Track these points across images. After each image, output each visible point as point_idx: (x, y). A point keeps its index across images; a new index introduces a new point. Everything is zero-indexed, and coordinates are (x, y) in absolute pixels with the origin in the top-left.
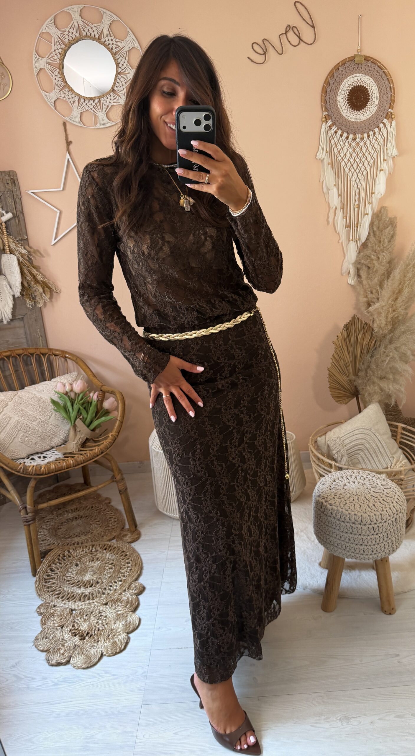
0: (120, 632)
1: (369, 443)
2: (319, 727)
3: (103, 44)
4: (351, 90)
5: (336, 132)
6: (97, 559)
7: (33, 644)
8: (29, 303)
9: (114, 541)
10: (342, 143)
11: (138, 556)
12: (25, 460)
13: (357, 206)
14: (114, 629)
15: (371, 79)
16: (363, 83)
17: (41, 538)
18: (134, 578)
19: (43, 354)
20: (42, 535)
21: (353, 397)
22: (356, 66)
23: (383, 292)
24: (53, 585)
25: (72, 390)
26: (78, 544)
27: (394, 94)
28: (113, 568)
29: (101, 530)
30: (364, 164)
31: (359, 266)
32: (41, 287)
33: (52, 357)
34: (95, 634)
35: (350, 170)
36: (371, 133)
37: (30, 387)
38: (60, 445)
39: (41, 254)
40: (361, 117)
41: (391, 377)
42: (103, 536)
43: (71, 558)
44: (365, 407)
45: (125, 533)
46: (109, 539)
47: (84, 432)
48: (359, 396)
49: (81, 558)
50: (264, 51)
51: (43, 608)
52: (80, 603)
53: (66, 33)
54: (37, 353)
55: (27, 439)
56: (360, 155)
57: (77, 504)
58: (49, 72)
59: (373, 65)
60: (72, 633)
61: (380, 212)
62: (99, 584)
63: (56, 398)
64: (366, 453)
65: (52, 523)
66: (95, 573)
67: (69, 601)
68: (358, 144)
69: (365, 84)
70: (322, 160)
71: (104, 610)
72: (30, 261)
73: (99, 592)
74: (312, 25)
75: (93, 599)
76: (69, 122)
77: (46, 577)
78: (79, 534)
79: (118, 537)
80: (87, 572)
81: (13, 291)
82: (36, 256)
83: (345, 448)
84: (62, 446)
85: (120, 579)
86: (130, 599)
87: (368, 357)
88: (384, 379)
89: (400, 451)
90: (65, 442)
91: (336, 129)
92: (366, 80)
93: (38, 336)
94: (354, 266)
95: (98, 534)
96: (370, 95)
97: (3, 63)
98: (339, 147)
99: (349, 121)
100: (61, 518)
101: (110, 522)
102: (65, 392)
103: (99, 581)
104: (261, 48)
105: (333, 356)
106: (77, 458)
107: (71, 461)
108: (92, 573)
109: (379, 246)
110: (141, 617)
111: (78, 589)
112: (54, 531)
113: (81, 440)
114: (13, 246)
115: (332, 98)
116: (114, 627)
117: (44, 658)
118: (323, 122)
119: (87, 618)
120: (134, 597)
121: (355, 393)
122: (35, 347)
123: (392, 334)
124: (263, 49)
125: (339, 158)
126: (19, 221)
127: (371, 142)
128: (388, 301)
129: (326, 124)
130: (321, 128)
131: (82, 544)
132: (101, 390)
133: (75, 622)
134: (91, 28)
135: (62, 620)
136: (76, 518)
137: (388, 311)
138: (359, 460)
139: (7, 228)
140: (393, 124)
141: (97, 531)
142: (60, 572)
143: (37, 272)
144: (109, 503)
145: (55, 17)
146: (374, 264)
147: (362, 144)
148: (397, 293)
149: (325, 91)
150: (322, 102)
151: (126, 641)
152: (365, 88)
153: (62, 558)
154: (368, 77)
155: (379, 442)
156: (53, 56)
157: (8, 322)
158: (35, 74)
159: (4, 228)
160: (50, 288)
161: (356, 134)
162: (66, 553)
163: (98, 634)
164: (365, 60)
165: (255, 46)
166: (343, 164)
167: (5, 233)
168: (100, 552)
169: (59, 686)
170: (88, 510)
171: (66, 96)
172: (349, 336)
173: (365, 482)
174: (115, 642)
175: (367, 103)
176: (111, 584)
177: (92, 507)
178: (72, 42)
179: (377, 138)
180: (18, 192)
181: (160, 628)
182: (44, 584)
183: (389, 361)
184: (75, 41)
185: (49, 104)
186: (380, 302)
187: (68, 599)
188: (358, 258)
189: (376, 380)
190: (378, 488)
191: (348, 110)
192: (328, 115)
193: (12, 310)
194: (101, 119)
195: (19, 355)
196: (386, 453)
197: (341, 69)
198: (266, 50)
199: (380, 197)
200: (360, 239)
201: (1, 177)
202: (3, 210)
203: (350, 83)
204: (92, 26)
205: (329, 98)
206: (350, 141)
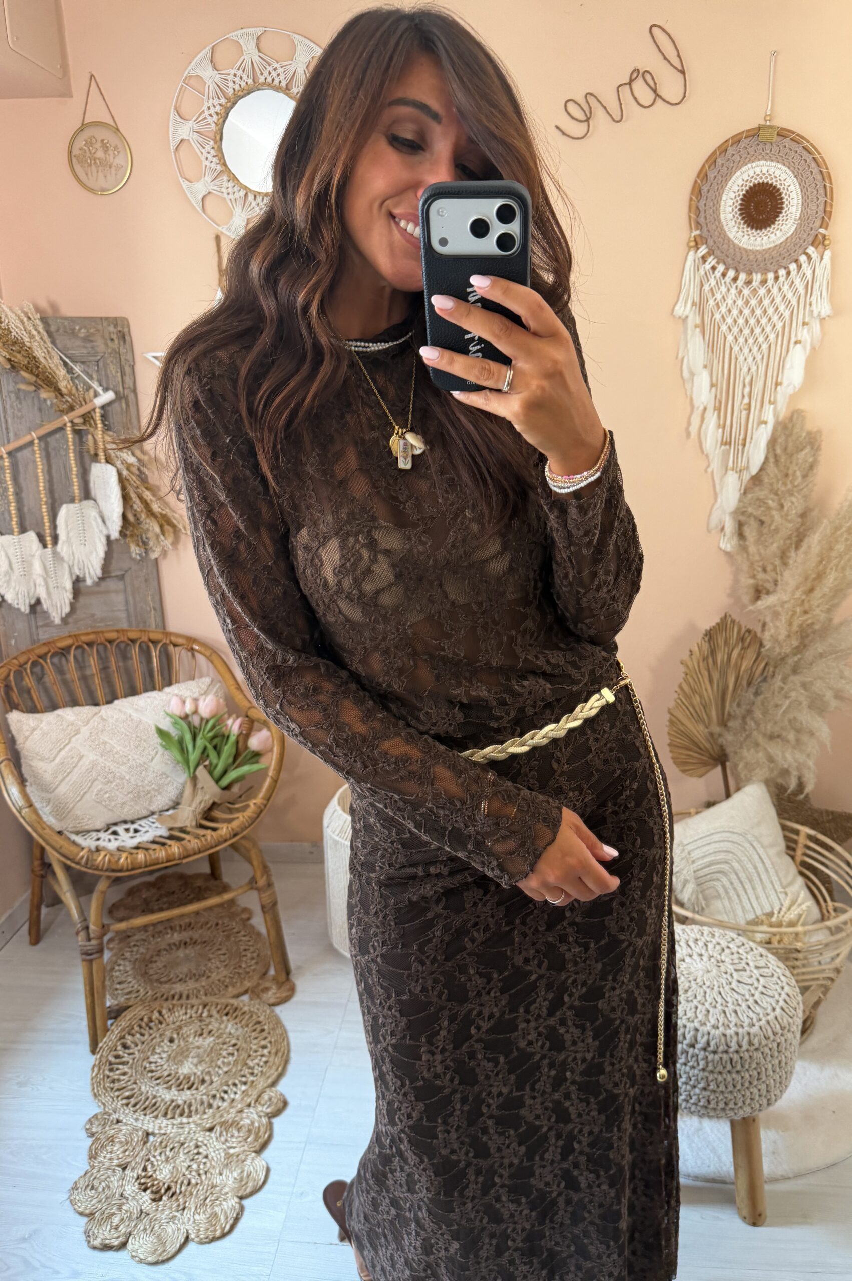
0: (227, 1193)
1: (739, 861)
4: (747, 191)
5: (714, 268)
6: (210, 1032)
7: (66, 1198)
8: (135, 551)
9: (245, 998)
10: (723, 289)
11: (284, 1036)
12: (102, 835)
13: (746, 407)
14: (216, 1186)
15: (788, 170)
16: (772, 179)
17: (117, 977)
18: (270, 1081)
19: (153, 642)
20: (120, 971)
21: (715, 766)
22: (761, 145)
23: (787, 574)
24: (122, 1078)
25: (196, 712)
26: (181, 997)
27: (832, 199)
28: (236, 1053)
29: (225, 973)
30: (763, 330)
31: (742, 518)
32: (157, 524)
33: (171, 647)
34: (181, 1193)
35: (737, 340)
36: (782, 272)
37: (124, 700)
38: (167, 810)
40: (763, 242)
41: (791, 736)
42: (227, 986)
43: (163, 1026)
44: (738, 789)
45: (267, 984)
46: (236, 992)
47: (209, 791)
48: (728, 764)
49: (180, 1027)
50: (586, 115)
51: (97, 1123)
52: (165, 1122)
53: (231, 77)
54: (143, 639)
55: (107, 795)
56: (759, 312)
58: (195, 146)
59: (794, 145)
60: (139, 1184)
61: (791, 419)
62: (206, 1085)
63: (166, 724)
64: (734, 881)
65: (142, 950)
66: (200, 1062)
67: (145, 1115)
68: (755, 292)
69: (776, 181)
70: (684, 319)
71: (206, 1142)
72: (143, 477)
73: (202, 1103)
74: (680, 68)
75: (190, 1116)
76: (227, 235)
77: (113, 1060)
78: (186, 976)
79: (253, 992)
80: (187, 1057)
81: (107, 528)
83: (697, 865)
84: (171, 812)
85: (244, 1079)
86: (256, 1125)
87: (750, 694)
88: (779, 740)
89: (800, 880)
90: (176, 805)
91: (714, 263)
92: (778, 173)
93: (149, 609)
94: (734, 519)
95: (219, 980)
96: (784, 200)
97: (118, 130)
98: (719, 297)
99: (740, 248)
100: (159, 940)
101: (244, 959)
102: (183, 715)
103: (207, 1078)
104: (582, 109)
105: (680, 687)
106: (189, 842)
107: (175, 848)
108: (195, 1061)
109: (785, 484)
110: (271, 1166)
111: (165, 1091)
112: (143, 968)
113: (202, 805)
114: (111, 449)
115: (712, 203)
116: (217, 1180)
117: (82, 1230)
118: (690, 248)
119: (170, 1154)
120: (265, 1120)
121: (721, 758)
122: (141, 627)
123: (799, 656)
124: (584, 111)
125: (718, 316)
126: (127, 406)
127: (780, 289)
128: (793, 593)
129: (696, 252)
130: (686, 259)
131: (188, 997)
132: (247, 716)
133: (148, 1160)
134: (275, 69)
135: (127, 1153)
136: (185, 943)
137: (795, 613)
138: (717, 891)
139: (104, 417)
140: (825, 257)
141: (218, 973)
142: (139, 1051)
143: (152, 498)
144: (249, 919)
145: (213, 48)
146: (772, 517)
147: (762, 291)
148: (814, 580)
149: (697, 191)
150: (690, 211)
151: (235, 1216)
152: (775, 187)
153: (147, 1025)
154: (784, 168)
155: (759, 860)
156: (205, 118)
157: (94, 582)
158: (172, 148)
159: (98, 418)
160: (174, 527)
161: (751, 273)
163: (187, 1194)
164: (779, 134)
165: (571, 107)
166: (724, 328)
167: (100, 426)
168: (217, 1019)
170: (209, 929)
171: (224, 190)
172: (713, 652)
173: (723, 958)
174: (215, 1215)
175: (778, 216)
176: (225, 1088)
177: (217, 924)
178: (240, 93)
179: (793, 282)
180: (130, 354)
181: (302, 1194)
182: (107, 1072)
183: (789, 707)
184: (245, 92)
185: (193, 202)
186: (779, 593)
187: (145, 1109)
188: (742, 504)
189: (760, 739)
190: (748, 973)
191: (739, 228)
192: (701, 236)
193: (102, 562)
195: (109, 641)
196: (772, 883)
197: (730, 151)
198: (591, 113)
199: (792, 392)
200: (748, 468)
201: (100, 327)
202: (101, 385)
203: (746, 177)
204: (276, 65)
205: (705, 205)
206: (740, 286)
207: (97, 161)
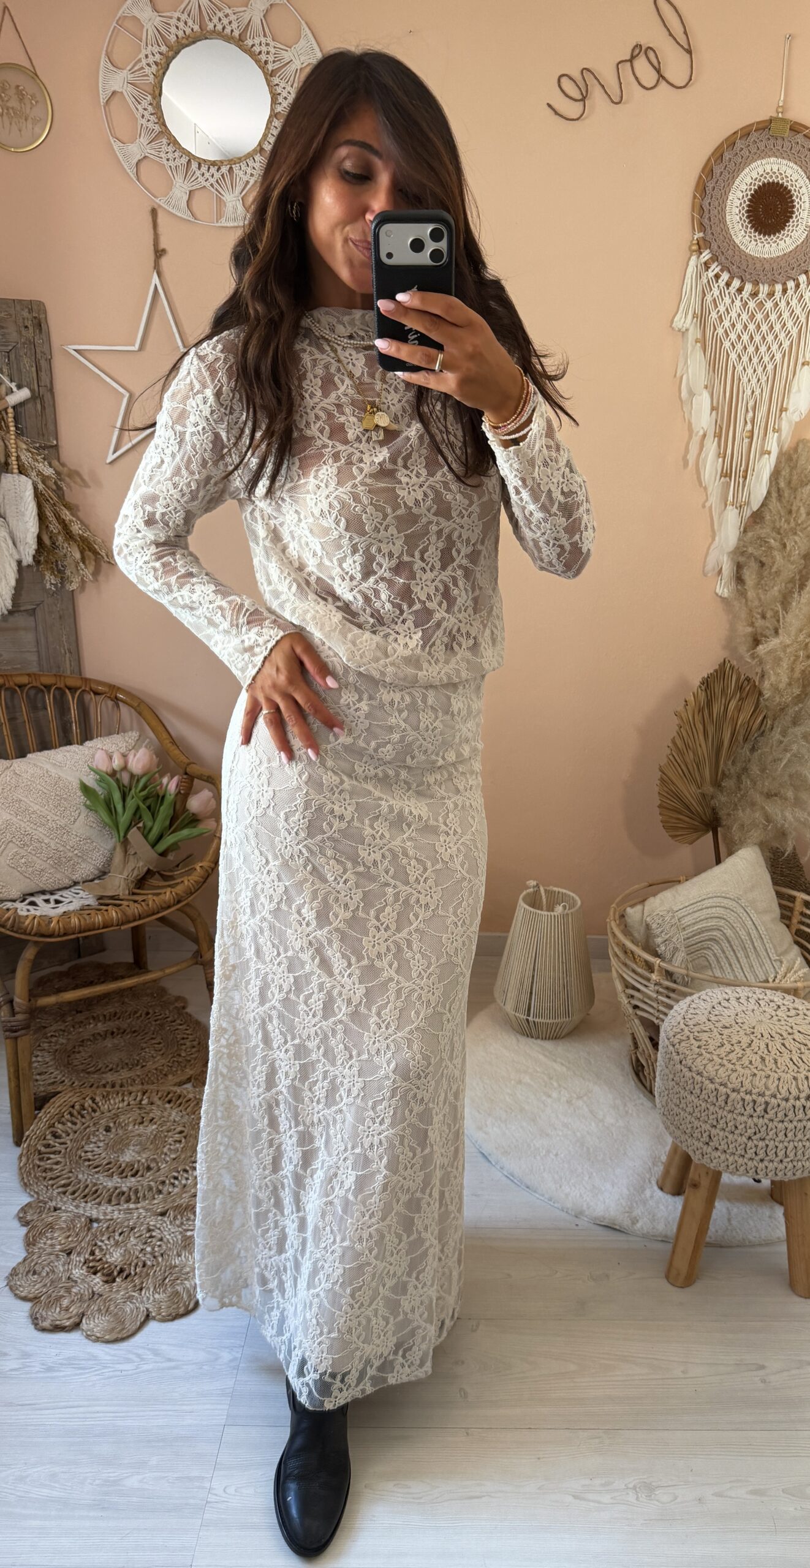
0: (188, 1273)
1: (733, 926)
2: (589, 1501)
3: (249, 51)
4: (755, 191)
5: (717, 277)
6: (151, 1121)
7: (5, 1284)
8: (50, 580)
9: (189, 1086)
10: (727, 300)
12: (18, 905)
13: (748, 434)
14: (176, 1267)
15: (800, 170)
16: (783, 179)
17: (36, 1068)
19: (70, 689)
20: (39, 1061)
21: (707, 831)
22: (772, 141)
23: (790, 617)
24: (55, 1167)
25: (125, 768)
26: (113, 1086)
28: (183, 1140)
29: (163, 1061)
30: (769, 348)
31: (742, 559)
32: (76, 549)
33: (87, 697)
34: (136, 1274)
35: (740, 359)
36: (791, 284)
37: (39, 753)
38: (92, 880)
39: (83, 480)
40: (772, 249)
41: (790, 794)
42: (166, 1075)
43: (97, 1114)
44: (730, 853)
46: (178, 1080)
47: (144, 856)
48: (719, 829)
49: (117, 1116)
50: (582, 94)
51: (31, 1211)
52: (110, 1208)
53: (173, 22)
54: (58, 685)
55: (23, 861)
56: (764, 328)
57: (116, 1005)
58: (130, 101)
59: (807, 143)
60: (88, 1267)
61: (796, 449)
62: (152, 1172)
63: (91, 781)
64: (725, 948)
65: (62, 1040)
66: (144, 1150)
67: (86, 1202)
68: (761, 305)
69: (788, 181)
70: (684, 333)
71: (158, 1226)
72: (60, 493)
73: (150, 1189)
74: (686, 47)
75: (137, 1201)
76: (165, 209)
77: (43, 1149)
78: (118, 1066)
79: (196, 1079)
80: (128, 1145)
81: (19, 552)
82: (72, 484)
83: (683, 935)
84: (96, 881)
87: (746, 751)
88: (776, 798)
89: (796, 949)
90: (103, 874)
91: (717, 270)
92: (789, 172)
93: (63, 651)
94: (732, 559)
95: (156, 1069)
96: (796, 203)
97: (36, 75)
98: (722, 309)
99: (746, 255)
100: (81, 1030)
101: (184, 1047)
102: (109, 770)
103: (152, 1165)
104: (578, 86)
105: (674, 741)
106: (127, 908)
107: (113, 913)
109: (788, 522)
111: (107, 1178)
112: (65, 1058)
113: (136, 873)
114: (25, 457)
115: (717, 203)
116: (177, 1261)
117: (27, 1314)
118: (691, 252)
119: (120, 1239)
121: (712, 823)
122: (54, 672)
123: (800, 705)
124: (580, 89)
125: (720, 331)
126: (43, 408)
127: (788, 303)
128: (797, 636)
129: (699, 257)
130: (688, 265)
131: (122, 1086)
132: (186, 774)
133: (96, 1245)
134: (227, 16)
135: (70, 1239)
136: (113, 1033)
137: (797, 657)
138: (708, 961)
139: (16, 419)
141: (155, 1063)
142: (71, 1140)
143: (71, 518)
144: (184, 1008)
146: (772, 557)
149: (701, 188)
150: (693, 211)
152: (786, 188)
153: (79, 1113)
154: (795, 167)
155: (753, 927)
156: (142, 68)
157: (2, 615)
158: (102, 102)
159: (10, 420)
160: (96, 553)
161: (758, 284)
162: (88, 1102)
163: (143, 1274)
164: (790, 129)
165: (566, 83)
166: (727, 344)
167: (12, 429)
168: (158, 1106)
169: (55, 1374)
170: (138, 1018)
171: (163, 155)
172: (709, 703)
174: (177, 1293)
175: (789, 221)
176: (175, 1174)
177: (148, 1014)
178: (184, 41)
180: (46, 346)
182: (38, 1163)
183: (789, 761)
184: (190, 40)
185: (125, 167)
186: (781, 637)
187: (85, 1196)
188: (742, 543)
189: (758, 798)
191: (746, 232)
192: (704, 239)
193: (13, 592)
194: (231, 209)
195: (20, 686)
196: (766, 950)
197: (739, 144)
198: (587, 91)
199: (798, 420)
200: (748, 503)
201: (12, 311)
202: (11, 381)
203: (755, 175)
204: (228, 11)
205: (710, 204)
206: (745, 298)
207: (11, 111)
